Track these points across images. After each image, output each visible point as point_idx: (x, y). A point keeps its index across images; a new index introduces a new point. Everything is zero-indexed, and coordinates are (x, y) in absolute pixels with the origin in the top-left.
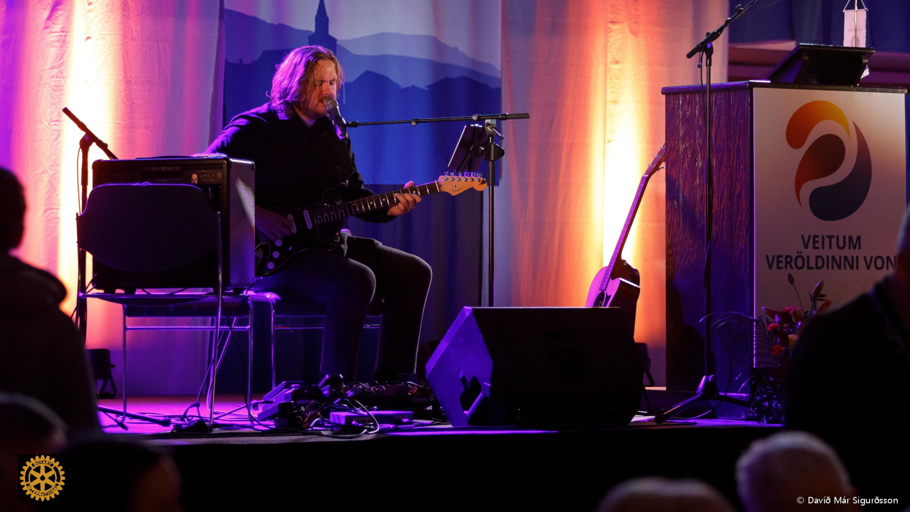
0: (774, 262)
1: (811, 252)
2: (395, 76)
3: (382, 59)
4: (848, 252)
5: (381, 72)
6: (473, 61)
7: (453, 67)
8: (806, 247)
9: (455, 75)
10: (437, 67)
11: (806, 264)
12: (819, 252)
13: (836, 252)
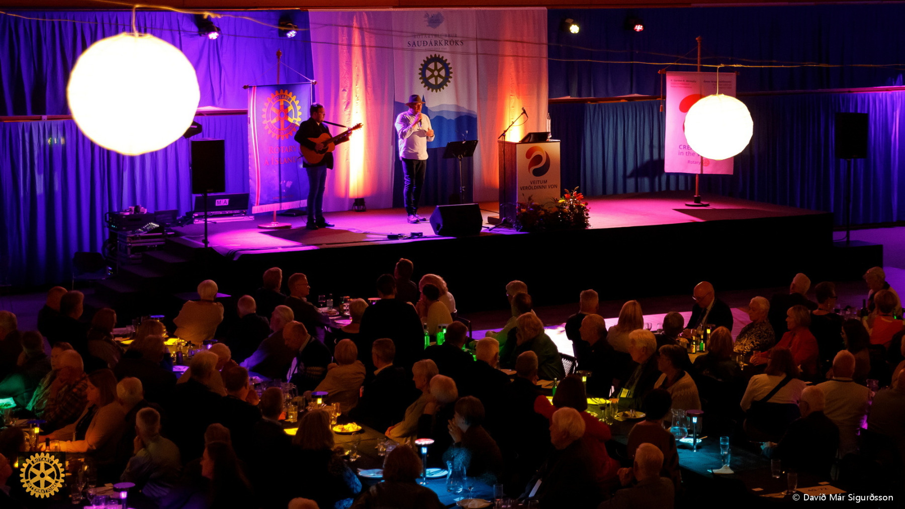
0: (522, 188)
1: (533, 185)
2: (445, 116)
3: (442, 112)
4: (544, 184)
5: (442, 116)
6: (469, 110)
7: (463, 113)
8: (532, 183)
9: (463, 115)
10: (458, 113)
11: (532, 188)
12: (537, 185)
13: (540, 184)
